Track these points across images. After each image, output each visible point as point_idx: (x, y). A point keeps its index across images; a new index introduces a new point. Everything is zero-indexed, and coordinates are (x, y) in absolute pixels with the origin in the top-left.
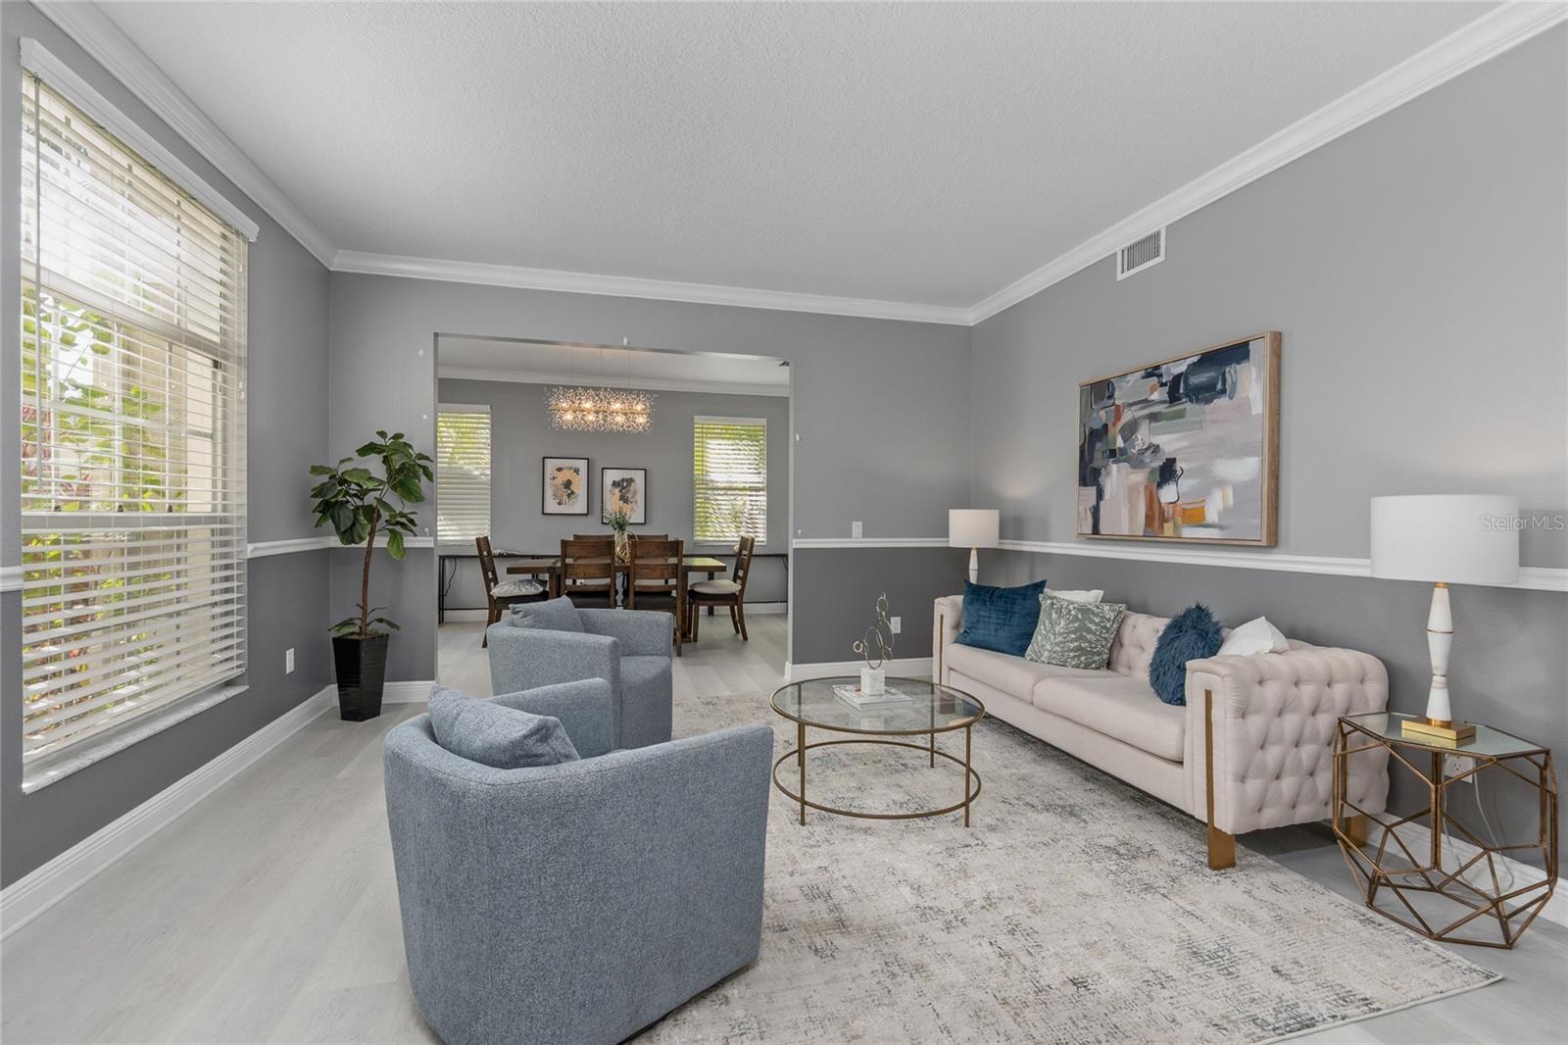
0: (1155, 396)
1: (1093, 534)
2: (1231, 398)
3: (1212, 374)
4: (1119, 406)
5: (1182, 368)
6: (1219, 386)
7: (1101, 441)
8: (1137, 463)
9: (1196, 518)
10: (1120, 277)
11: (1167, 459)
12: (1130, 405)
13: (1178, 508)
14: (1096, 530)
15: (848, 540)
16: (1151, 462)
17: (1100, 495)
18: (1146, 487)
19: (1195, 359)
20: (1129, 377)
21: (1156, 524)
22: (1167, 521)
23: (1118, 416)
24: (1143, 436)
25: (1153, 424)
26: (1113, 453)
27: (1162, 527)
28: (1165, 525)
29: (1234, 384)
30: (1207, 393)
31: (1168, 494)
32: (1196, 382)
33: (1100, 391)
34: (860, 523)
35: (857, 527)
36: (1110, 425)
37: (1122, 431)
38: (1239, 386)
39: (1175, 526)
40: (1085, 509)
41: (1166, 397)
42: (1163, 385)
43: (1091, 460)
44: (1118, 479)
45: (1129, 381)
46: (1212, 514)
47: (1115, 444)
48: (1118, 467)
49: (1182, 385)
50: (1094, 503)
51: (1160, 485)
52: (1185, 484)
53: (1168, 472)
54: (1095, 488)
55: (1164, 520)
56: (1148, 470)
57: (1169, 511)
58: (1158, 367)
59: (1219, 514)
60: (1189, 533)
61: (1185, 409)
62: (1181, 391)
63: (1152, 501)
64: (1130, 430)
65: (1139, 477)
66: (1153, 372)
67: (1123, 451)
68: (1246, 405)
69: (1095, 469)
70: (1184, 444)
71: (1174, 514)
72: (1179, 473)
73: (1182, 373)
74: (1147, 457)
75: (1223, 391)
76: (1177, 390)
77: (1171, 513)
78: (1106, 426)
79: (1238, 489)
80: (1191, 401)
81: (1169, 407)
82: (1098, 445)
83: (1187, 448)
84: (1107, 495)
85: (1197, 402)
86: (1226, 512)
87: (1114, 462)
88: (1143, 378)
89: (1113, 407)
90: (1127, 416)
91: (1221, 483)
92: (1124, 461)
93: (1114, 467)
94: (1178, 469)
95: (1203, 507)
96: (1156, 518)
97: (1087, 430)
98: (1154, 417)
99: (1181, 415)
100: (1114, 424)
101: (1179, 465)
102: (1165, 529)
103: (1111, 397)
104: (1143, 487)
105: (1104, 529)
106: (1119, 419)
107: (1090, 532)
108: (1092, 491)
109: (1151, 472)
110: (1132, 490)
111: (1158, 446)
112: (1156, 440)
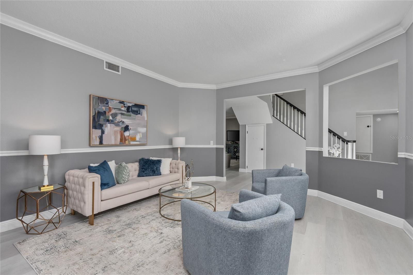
0: (123, 109)
1: (100, 144)
2: (141, 115)
3: (137, 109)
4: (110, 108)
5: (130, 105)
6: (139, 112)
7: (103, 116)
8: (117, 125)
9: (134, 140)
10: (105, 69)
11: (126, 125)
12: (115, 109)
13: (130, 137)
14: (101, 143)
16: (122, 125)
17: (103, 132)
18: (120, 132)
19: (134, 104)
20: (114, 101)
21: (124, 141)
22: (126, 140)
23: (110, 109)
24: (119, 118)
25: (122, 116)
26: (108, 121)
27: (125, 142)
28: (126, 141)
29: (142, 113)
30: (137, 113)
31: (127, 134)
32: (134, 109)
33: (104, 101)
36: (107, 112)
37: (112, 115)
38: (143, 114)
39: (129, 142)
40: (96, 137)
41: (126, 110)
42: (125, 107)
43: (99, 121)
44: (108, 128)
45: (114, 102)
46: (137, 139)
47: (109, 118)
48: (110, 125)
49: (130, 109)
50: (100, 134)
51: (124, 131)
52: (131, 132)
53: (127, 128)
54: (100, 130)
55: (125, 140)
56: (121, 127)
57: (127, 138)
58: (124, 102)
59: (139, 139)
60: (132, 143)
61: (131, 115)
62: (130, 110)
63: (122, 135)
64: (114, 115)
65: (118, 129)
66: (122, 102)
67: (112, 121)
68: (144, 118)
69: (100, 124)
70: (131, 122)
71: (128, 139)
72: (130, 129)
73: (130, 106)
74: (121, 124)
75: (140, 114)
76: (128, 109)
77: (128, 138)
78: (105, 112)
79: (143, 134)
80: (133, 114)
81: (127, 113)
82: (102, 117)
83: (132, 123)
84: (106, 132)
85: (134, 114)
86: (140, 138)
87: (108, 123)
88: (119, 103)
89: (108, 107)
90: (113, 111)
91: (139, 132)
92: (112, 123)
93: (109, 125)
94: (129, 128)
95: (136, 137)
96: (123, 141)
97: (96, 111)
98: (122, 114)
99: (130, 116)
100: (109, 112)
101: (129, 127)
102: (126, 142)
103: (107, 104)
104: (119, 131)
105: (104, 142)
106: (111, 111)
107: (99, 144)
108: (99, 132)
109: (121, 128)
110: (115, 132)
111: (124, 122)
112: (123, 120)
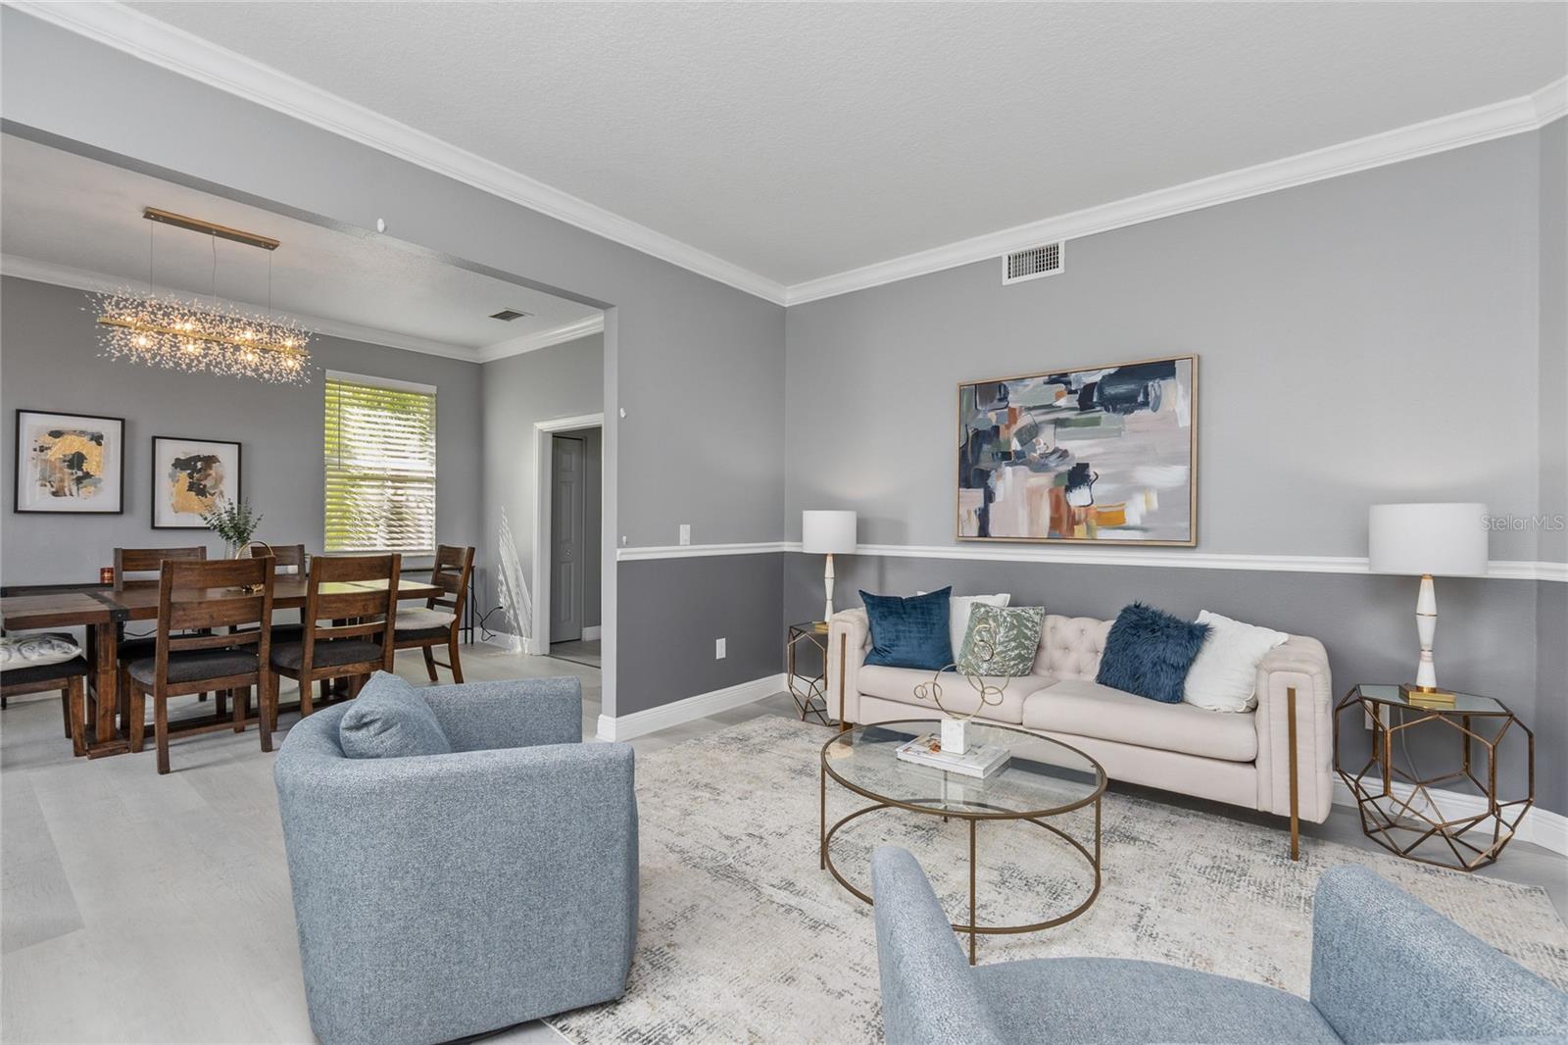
0: (1062, 402)
1: (980, 536)
2: (1155, 409)
3: (1133, 386)
4: (1014, 409)
5: (1097, 378)
6: (1141, 399)
7: (989, 443)
8: (1039, 467)
9: (1116, 521)
10: (1006, 281)
11: (1078, 464)
12: (1029, 409)
13: (1093, 511)
14: (983, 531)
15: (676, 548)
16: (1057, 466)
17: (989, 497)
18: (1051, 491)
19: (1112, 371)
20: (1027, 382)
21: (1065, 526)
22: (1078, 523)
23: (1013, 415)
24: (1046, 440)
25: (1059, 430)
26: (1006, 456)
27: (1072, 530)
28: (1075, 527)
29: (1158, 398)
30: (1126, 404)
31: (1078, 498)
32: (1113, 392)
33: (991, 392)
34: (688, 526)
35: (685, 531)
36: (1002, 427)
37: (1019, 434)
38: (1164, 400)
39: (1089, 529)
40: (969, 512)
41: (1076, 404)
42: (1071, 392)
43: (977, 460)
44: (1009, 481)
45: (1028, 385)
46: (1134, 513)
47: (1010, 446)
48: (1013, 471)
49: (1096, 394)
50: (981, 504)
51: (1068, 489)
52: (1099, 488)
53: (1079, 476)
54: (981, 491)
55: (1073, 522)
56: (1052, 475)
57: (1080, 514)
58: (1065, 375)
59: (1142, 518)
60: (1104, 535)
61: (1100, 417)
62: (1095, 400)
63: (1058, 504)
64: (1029, 434)
65: (1043, 481)
66: (1059, 378)
67: (1020, 455)
68: (1172, 417)
69: (982, 471)
70: (1097, 450)
71: (1086, 517)
72: (1093, 477)
73: (1096, 383)
74: (1052, 461)
75: (1146, 404)
76: (1087, 398)
77: (1083, 516)
78: (996, 429)
79: (1163, 495)
80: (1107, 410)
81: (1080, 414)
82: (986, 447)
83: (1104, 454)
84: (999, 496)
85: (1114, 410)
86: (1150, 515)
87: (1007, 465)
88: (1045, 383)
89: (1006, 410)
90: (1025, 420)
91: (1143, 489)
92: (1021, 464)
93: (1009, 469)
94: (1091, 473)
95: (1123, 511)
96: (1063, 525)
97: (970, 431)
98: (1059, 423)
99: (1096, 422)
100: (1008, 427)
101: (1091, 471)
102: (1076, 531)
103: (1004, 398)
104: (1047, 490)
105: (994, 530)
106: (1015, 422)
107: (976, 535)
108: (978, 495)
109: (1056, 476)
110: (1033, 493)
111: (1066, 451)
112: (1063, 445)
